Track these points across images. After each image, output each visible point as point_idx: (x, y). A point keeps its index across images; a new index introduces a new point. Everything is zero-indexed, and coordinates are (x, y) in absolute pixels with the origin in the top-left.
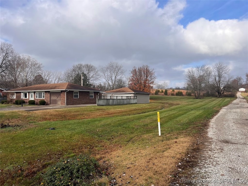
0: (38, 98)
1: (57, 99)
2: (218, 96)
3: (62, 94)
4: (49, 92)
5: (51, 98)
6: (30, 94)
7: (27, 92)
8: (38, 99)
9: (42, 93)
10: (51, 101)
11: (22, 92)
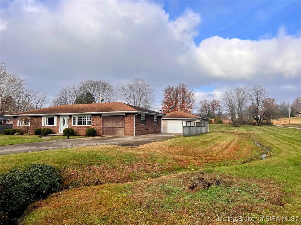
0: (77, 125)
1: (117, 126)
2: (257, 124)
3: (126, 119)
4: (100, 115)
5: (104, 124)
6: (61, 120)
7: (55, 116)
8: (78, 127)
9: (87, 117)
10: (104, 129)
11: (45, 116)
